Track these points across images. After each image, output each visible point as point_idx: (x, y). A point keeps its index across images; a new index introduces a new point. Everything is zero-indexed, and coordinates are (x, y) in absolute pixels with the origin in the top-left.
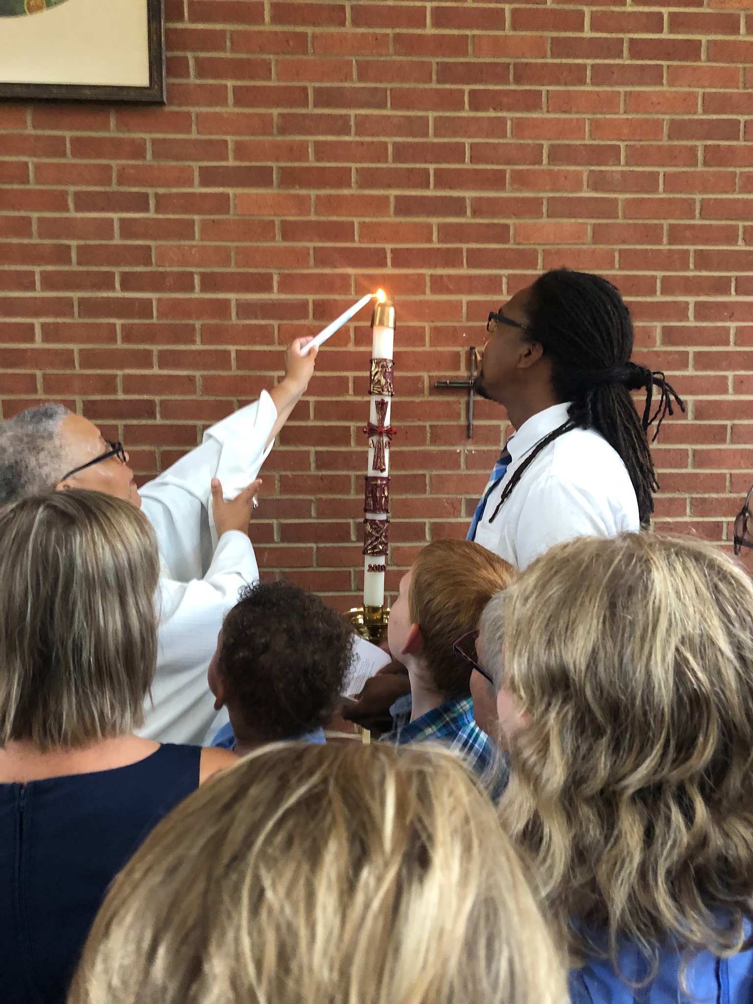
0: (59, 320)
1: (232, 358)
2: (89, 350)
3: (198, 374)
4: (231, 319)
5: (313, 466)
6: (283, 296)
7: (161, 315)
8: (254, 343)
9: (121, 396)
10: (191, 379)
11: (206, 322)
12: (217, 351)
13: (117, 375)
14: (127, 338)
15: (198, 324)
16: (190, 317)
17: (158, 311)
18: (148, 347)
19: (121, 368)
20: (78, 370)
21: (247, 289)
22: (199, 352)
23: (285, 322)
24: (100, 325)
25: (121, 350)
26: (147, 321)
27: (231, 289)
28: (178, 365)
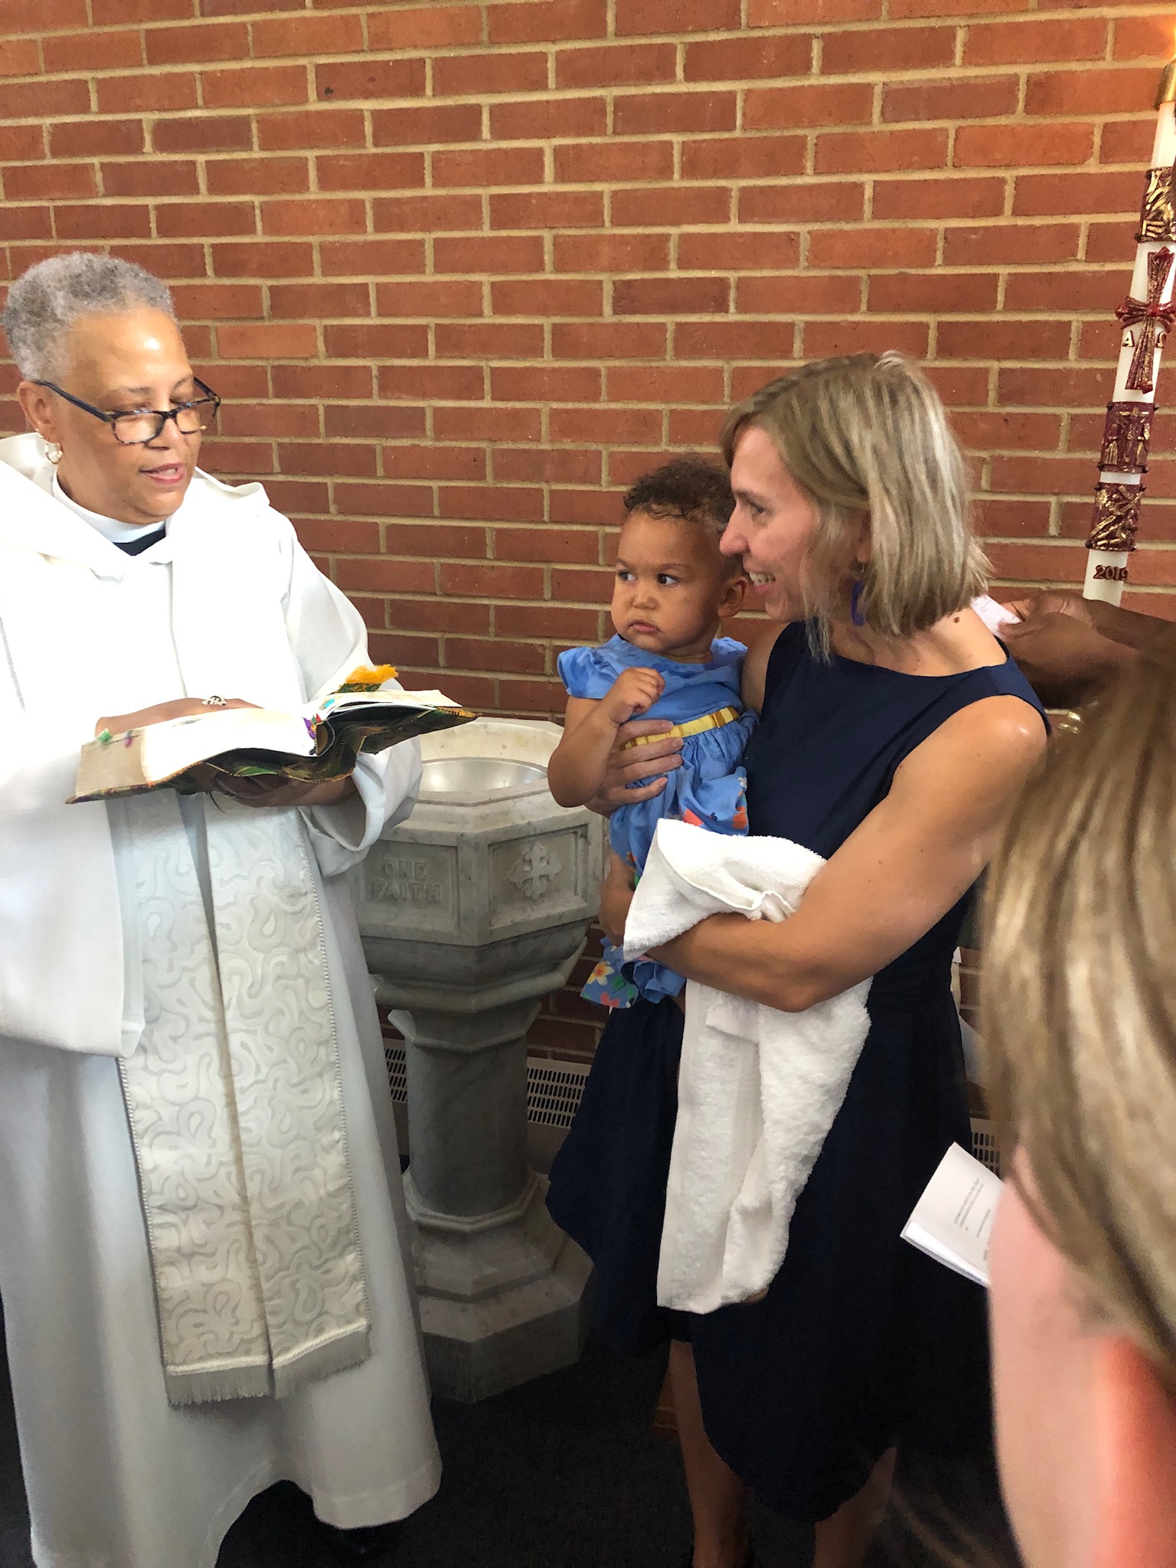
0: (583, 140)
1: (866, 197)
2: (627, 191)
3: (802, 229)
4: (870, 123)
5: (992, 395)
6: (973, 72)
7: (750, 123)
8: (909, 167)
9: (674, 273)
10: (791, 239)
11: (826, 130)
12: (840, 186)
13: (670, 235)
14: (690, 169)
15: (811, 135)
16: (798, 124)
17: (744, 114)
18: (722, 183)
19: (676, 223)
20: (609, 230)
21: (907, 62)
22: (810, 188)
23: (970, 122)
24: (646, 146)
25: (679, 189)
26: (726, 135)
27: (876, 65)
28: (773, 214)
